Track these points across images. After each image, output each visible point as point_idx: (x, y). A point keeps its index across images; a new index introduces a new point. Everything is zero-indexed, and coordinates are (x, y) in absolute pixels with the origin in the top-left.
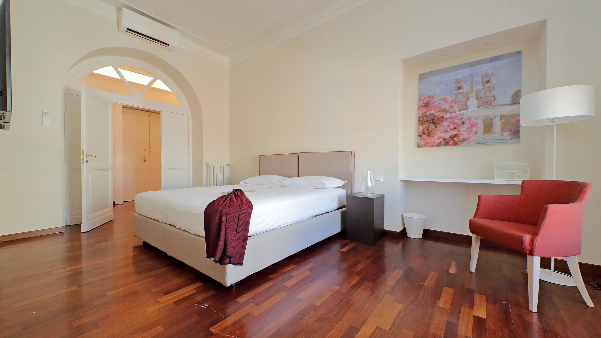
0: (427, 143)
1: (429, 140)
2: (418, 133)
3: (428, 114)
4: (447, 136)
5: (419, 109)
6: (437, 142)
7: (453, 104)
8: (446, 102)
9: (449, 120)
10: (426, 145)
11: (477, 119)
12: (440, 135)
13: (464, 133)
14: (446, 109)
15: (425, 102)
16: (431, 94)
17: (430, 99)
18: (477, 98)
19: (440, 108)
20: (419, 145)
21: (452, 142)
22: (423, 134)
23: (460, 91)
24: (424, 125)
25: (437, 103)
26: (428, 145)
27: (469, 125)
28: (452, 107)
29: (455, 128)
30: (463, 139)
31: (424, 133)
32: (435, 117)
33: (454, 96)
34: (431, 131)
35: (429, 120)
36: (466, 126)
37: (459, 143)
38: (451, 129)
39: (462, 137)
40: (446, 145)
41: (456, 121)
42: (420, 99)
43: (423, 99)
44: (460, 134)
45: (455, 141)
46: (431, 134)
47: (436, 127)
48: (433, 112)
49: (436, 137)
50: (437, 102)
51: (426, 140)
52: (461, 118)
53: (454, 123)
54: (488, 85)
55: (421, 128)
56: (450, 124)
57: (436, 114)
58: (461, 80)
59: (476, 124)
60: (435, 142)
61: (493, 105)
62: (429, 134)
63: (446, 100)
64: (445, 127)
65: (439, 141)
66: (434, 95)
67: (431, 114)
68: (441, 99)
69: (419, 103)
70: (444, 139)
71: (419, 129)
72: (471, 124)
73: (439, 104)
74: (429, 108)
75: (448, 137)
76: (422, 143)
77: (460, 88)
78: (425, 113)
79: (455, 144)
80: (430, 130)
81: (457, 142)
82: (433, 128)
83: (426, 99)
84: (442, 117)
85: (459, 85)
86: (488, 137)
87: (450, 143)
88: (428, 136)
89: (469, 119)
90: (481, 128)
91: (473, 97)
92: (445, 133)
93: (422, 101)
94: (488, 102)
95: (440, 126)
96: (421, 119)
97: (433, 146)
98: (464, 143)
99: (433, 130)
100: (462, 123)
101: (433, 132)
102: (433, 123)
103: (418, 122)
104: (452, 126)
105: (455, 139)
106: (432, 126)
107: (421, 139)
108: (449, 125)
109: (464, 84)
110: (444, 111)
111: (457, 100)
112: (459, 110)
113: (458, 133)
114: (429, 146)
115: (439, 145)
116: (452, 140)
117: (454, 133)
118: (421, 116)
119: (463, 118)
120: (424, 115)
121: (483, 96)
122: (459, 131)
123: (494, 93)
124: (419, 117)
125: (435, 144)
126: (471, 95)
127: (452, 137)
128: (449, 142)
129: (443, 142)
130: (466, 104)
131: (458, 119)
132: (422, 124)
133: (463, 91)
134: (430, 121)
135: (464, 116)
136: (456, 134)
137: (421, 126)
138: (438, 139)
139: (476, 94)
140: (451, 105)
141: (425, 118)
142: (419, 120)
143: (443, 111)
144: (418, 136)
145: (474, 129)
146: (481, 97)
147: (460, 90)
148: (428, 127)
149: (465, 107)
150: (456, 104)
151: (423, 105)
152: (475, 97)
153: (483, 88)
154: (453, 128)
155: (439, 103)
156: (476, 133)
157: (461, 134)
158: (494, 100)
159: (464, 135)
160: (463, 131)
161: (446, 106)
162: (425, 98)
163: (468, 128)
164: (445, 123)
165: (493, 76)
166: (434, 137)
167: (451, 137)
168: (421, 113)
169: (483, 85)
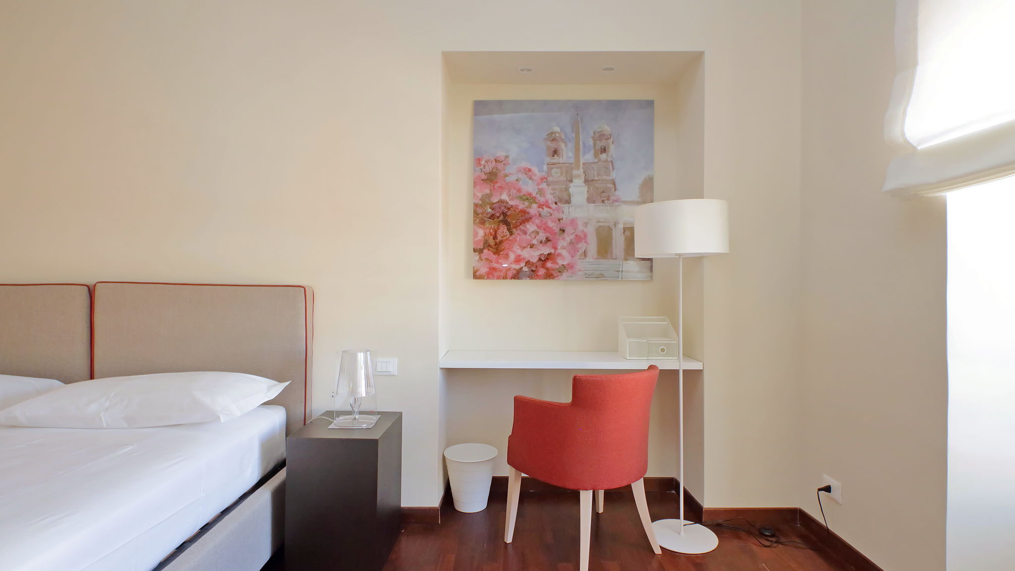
0: (494, 269)
1: (497, 262)
2: (475, 243)
3: (495, 200)
4: (533, 255)
5: (475, 184)
6: (514, 269)
7: (544, 186)
8: (531, 178)
9: (537, 221)
10: (492, 274)
11: (586, 224)
12: (519, 252)
13: (564, 253)
14: (530, 194)
15: (487, 170)
16: (501, 154)
17: (500, 166)
18: (586, 181)
19: (519, 190)
20: (477, 274)
21: (542, 272)
22: (484, 248)
23: (556, 159)
24: (487, 225)
25: (511, 179)
26: (496, 274)
27: (572, 237)
28: (541, 192)
29: (548, 240)
30: (562, 265)
31: (487, 245)
32: (509, 209)
33: (545, 168)
34: (501, 242)
35: (498, 214)
36: (568, 237)
37: (555, 275)
38: (541, 242)
39: (560, 262)
40: (531, 277)
41: (551, 224)
42: (478, 161)
43: (483, 162)
44: (556, 254)
45: (547, 269)
46: (503, 248)
47: (511, 233)
48: (504, 197)
49: (512, 257)
50: (512, 173)
51: (492, 262)
52: (559, 220)
53: (546, 229)
54: (604, 156)
55: (481, 233)
56: (538, 230)
57: (511, 203)
58: (557, 135)
59: (585, 236)
60: (510, 269)
61: (613, 198)
62: (497, 249)
63: (530, 174)
64: (530, 236)
65: (517, 267)
66: (507, 157)
67: (501, 201)
68: (519, 171)
69: (475, 171)
70: (528, 263)
71: (476, 234)
72: (577, 235)
73: (517, 180)
74: (496, 186)
75: (534, 260)
76: (484, 270)
77: (555, 152)
78: (489, 196)
79: (549, 276)
80: (499, 238)
81: (553, 272)
82: (504, 236)
83: (489, 163)
84: (523, 212)
85: (553, 145)
86: (605, 263)
87: (540, 274)
88: (494, 253)
89: (573, 222)
90: (592, 246)
91: (578, 176)
92: (528, 249)
93: (482, 167)
94: (603, 192)
95: (519, 231)
96: (480, 211)
97: (505, 278)
98: (565, 274)
99: (506, 240)
100: (561, 230)
101: (505, 245)
102: (506, 223)
103: (474, 217)
104: (542, 236)
105: (549, 264)
106: (503, 229)
107: (481, 260)
108: (538, 233)
109: (563, 145)
110: (527, 199)
111: (550, 179)
112: (554, 200)
113: (553, 251)
114: (498, 278)
115: (517, 275)
116: (543, 266)
117: (546, 250)
118: (480, 203)
119: (562, 219)
120: (485, 200)
121: (596, 178)
122: (555, 248)
123: (614, 175)
124: (476, 205)
125: (510, 274)
126: (575, 172)
127: (544, 260)
128: (538, 271)
129: (525, 269)
130: (567, 189)
131: (553, 221)
132: (482, 222)
133: (561, 160)
134: (498, 217)
135: (564, 216)
136: (549, 254)
137: (481, 228)
138: (518, 260)
139: (584, 172)
140: (540, 187)
141: (489, 210)
142: (476, 213)
143: (525, 197)
144: (475, 250)
145: (582, 246)
146: (593, 180)
147: (556, 157)
148: (496, 232)
149: (566, 197)
150: (550, 188)
151: (484, 177)
152: (583, 176)
153: (596, 161)
154: (544, 239)
155: (516, 178)
156: (585, 254)
157: (559, 255)
158: (613, 190)
159: (563, 258)
160: (563, 248)
161: (529, 187)
162: (487, 162)
163: (571, 243)
164: (531, 227)
165: (611, 140)
166: (507, 256)
167: (540, 259)
168: (480, 195)
169: (596, 156)
